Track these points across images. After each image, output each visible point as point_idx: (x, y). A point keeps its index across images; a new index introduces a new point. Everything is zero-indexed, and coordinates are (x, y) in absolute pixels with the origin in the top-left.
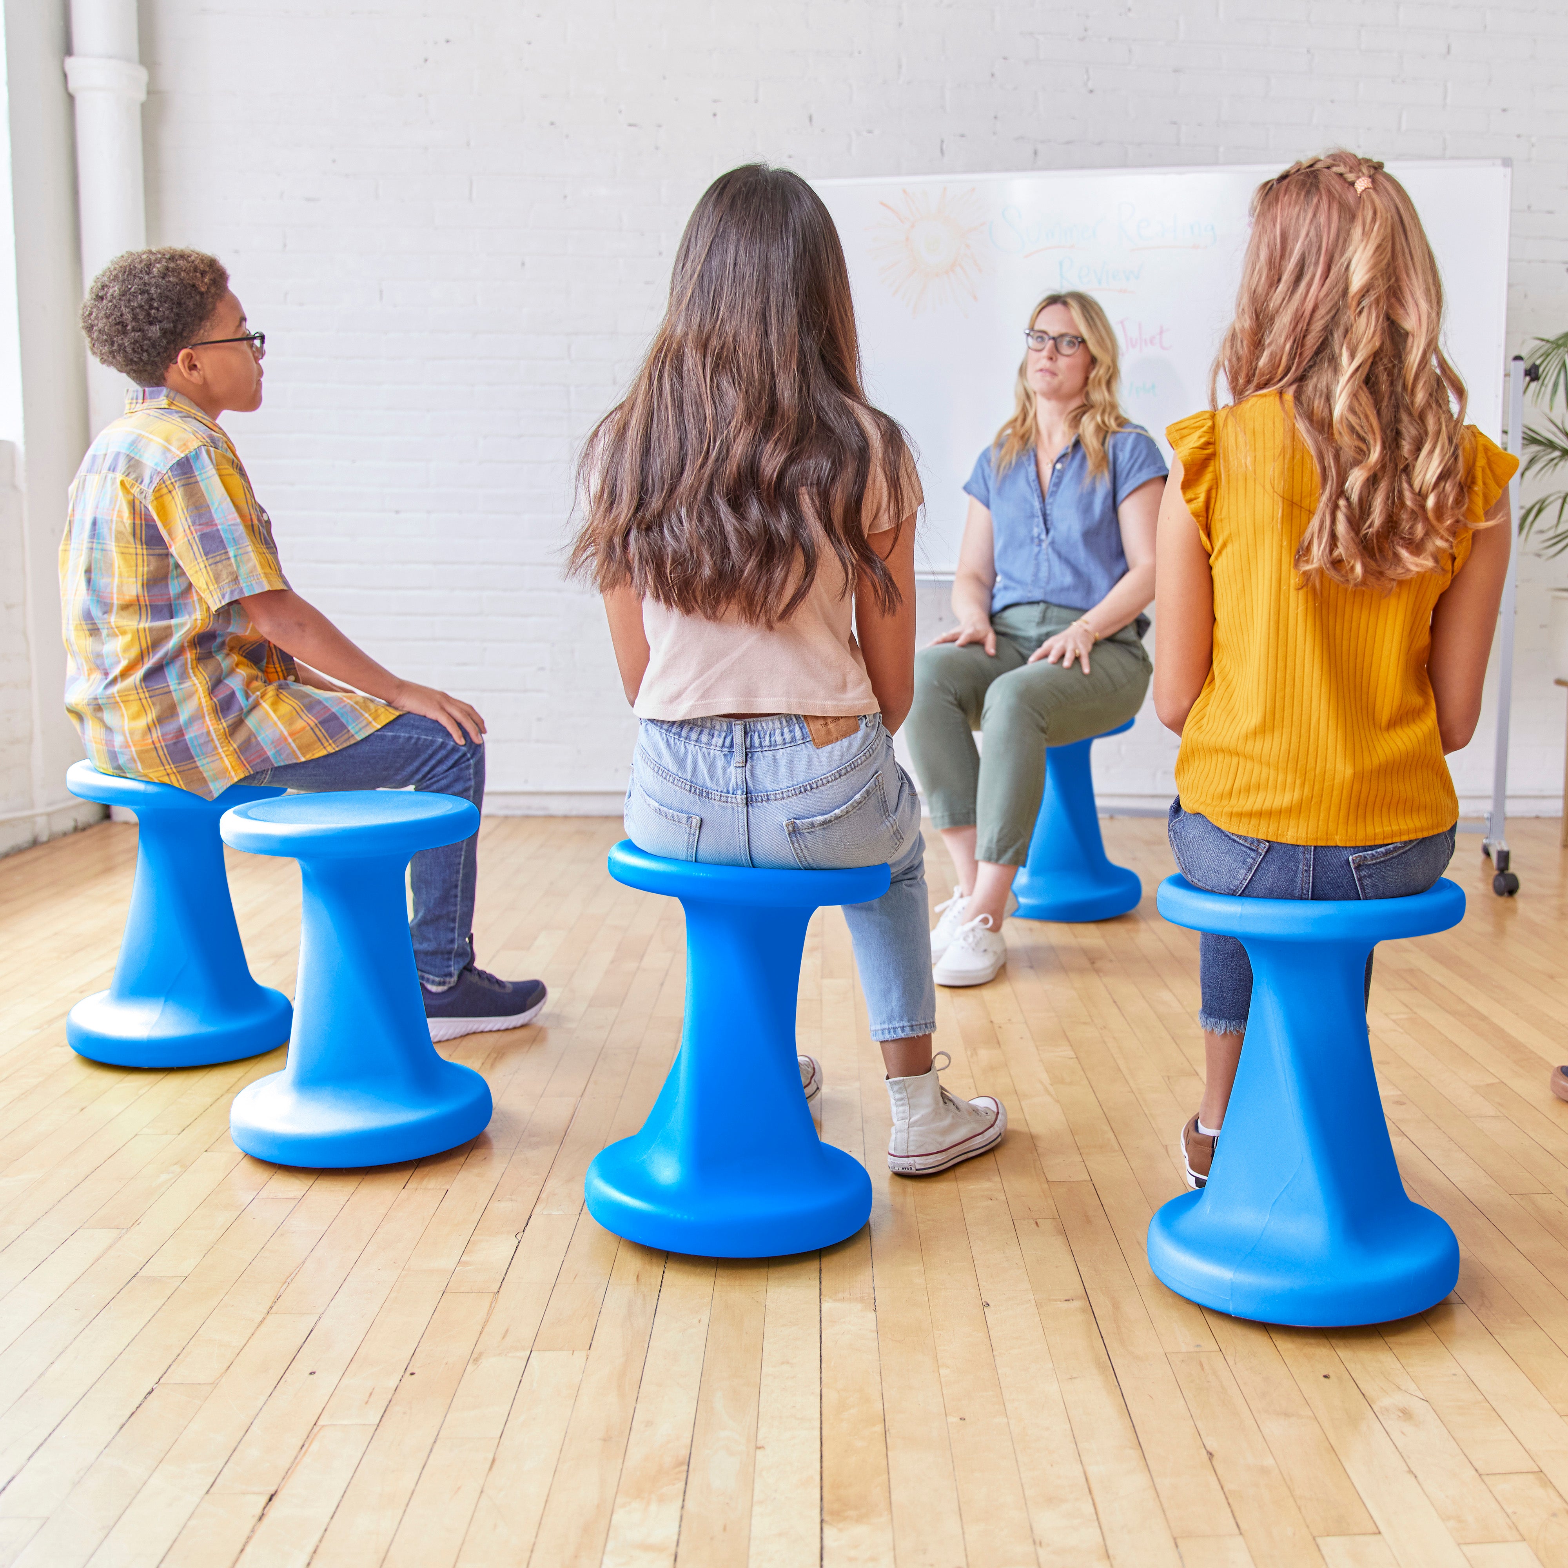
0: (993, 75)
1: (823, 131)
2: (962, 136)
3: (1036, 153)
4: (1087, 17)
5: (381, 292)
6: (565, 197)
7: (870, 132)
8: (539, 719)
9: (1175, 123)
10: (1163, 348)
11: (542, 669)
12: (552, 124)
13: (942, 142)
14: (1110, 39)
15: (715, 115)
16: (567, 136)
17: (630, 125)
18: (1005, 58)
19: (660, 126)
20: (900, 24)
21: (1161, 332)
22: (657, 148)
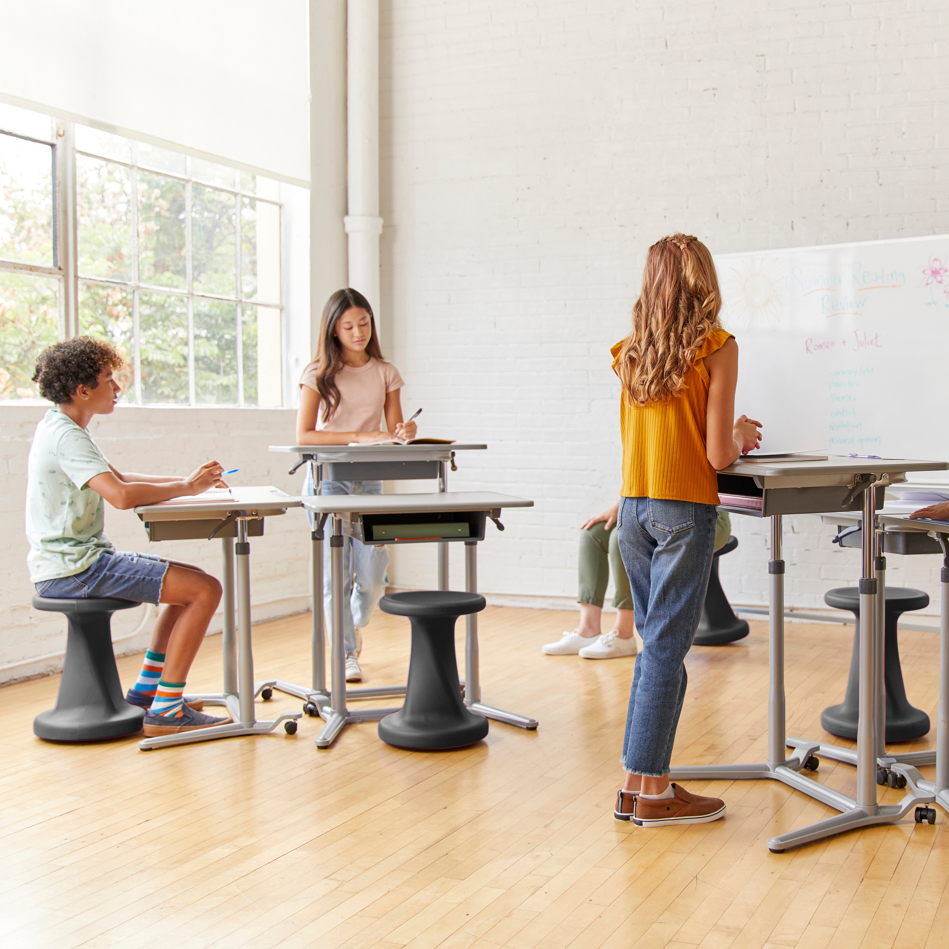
0: (822, 181)
1: (724, 221)
2: (804, 218)
3: (848, 224)
4: (878, 141)
5: (495, 323)
6: (587, 267)
7: (750, 220)
8: (571, 556)
9: (933, 199)
10: (877, 346)
11: (573, 528)
12: (581, 228)
13: (792, 222)
14: (892, 153)
15: (665, 217)
16: (588, 234)
17: (621, 226)
18: (828, 170)
19: (636, 225)
20: (768, 157)
21: (876, 337)
22: (634, 238)
